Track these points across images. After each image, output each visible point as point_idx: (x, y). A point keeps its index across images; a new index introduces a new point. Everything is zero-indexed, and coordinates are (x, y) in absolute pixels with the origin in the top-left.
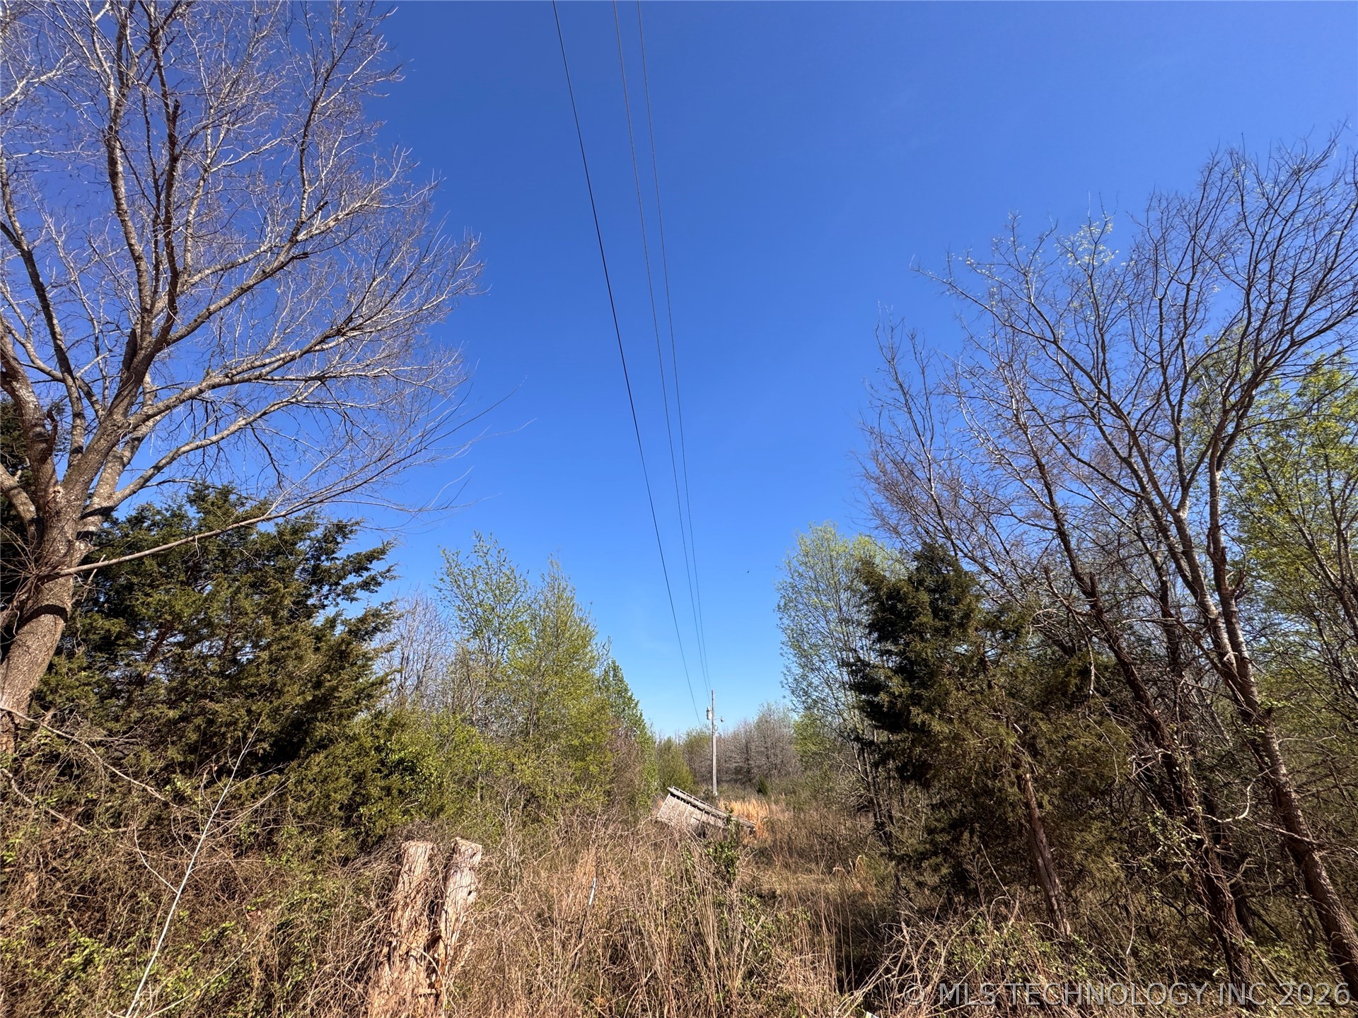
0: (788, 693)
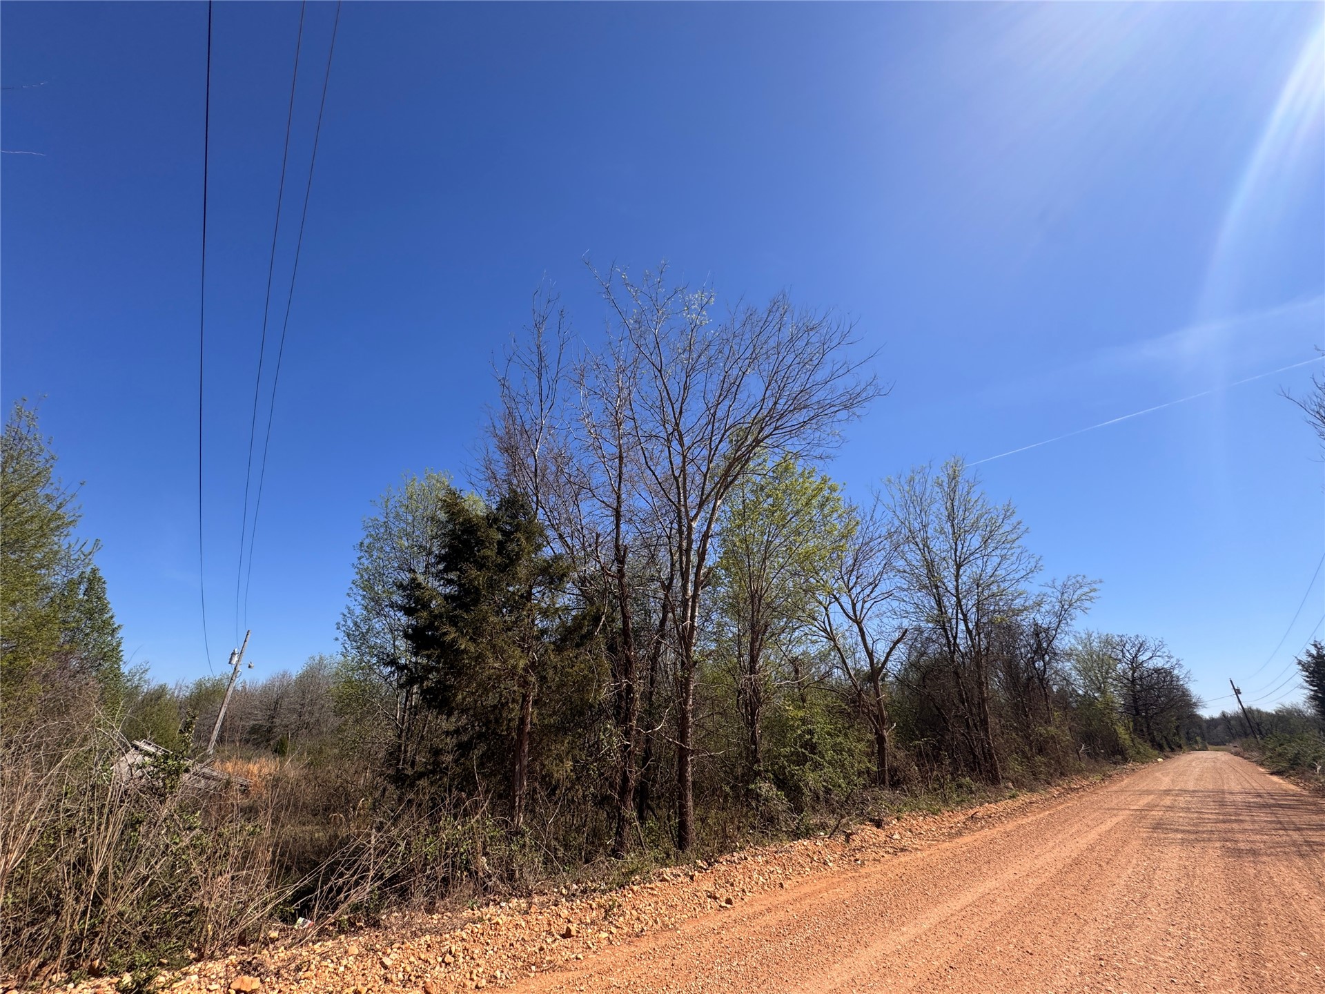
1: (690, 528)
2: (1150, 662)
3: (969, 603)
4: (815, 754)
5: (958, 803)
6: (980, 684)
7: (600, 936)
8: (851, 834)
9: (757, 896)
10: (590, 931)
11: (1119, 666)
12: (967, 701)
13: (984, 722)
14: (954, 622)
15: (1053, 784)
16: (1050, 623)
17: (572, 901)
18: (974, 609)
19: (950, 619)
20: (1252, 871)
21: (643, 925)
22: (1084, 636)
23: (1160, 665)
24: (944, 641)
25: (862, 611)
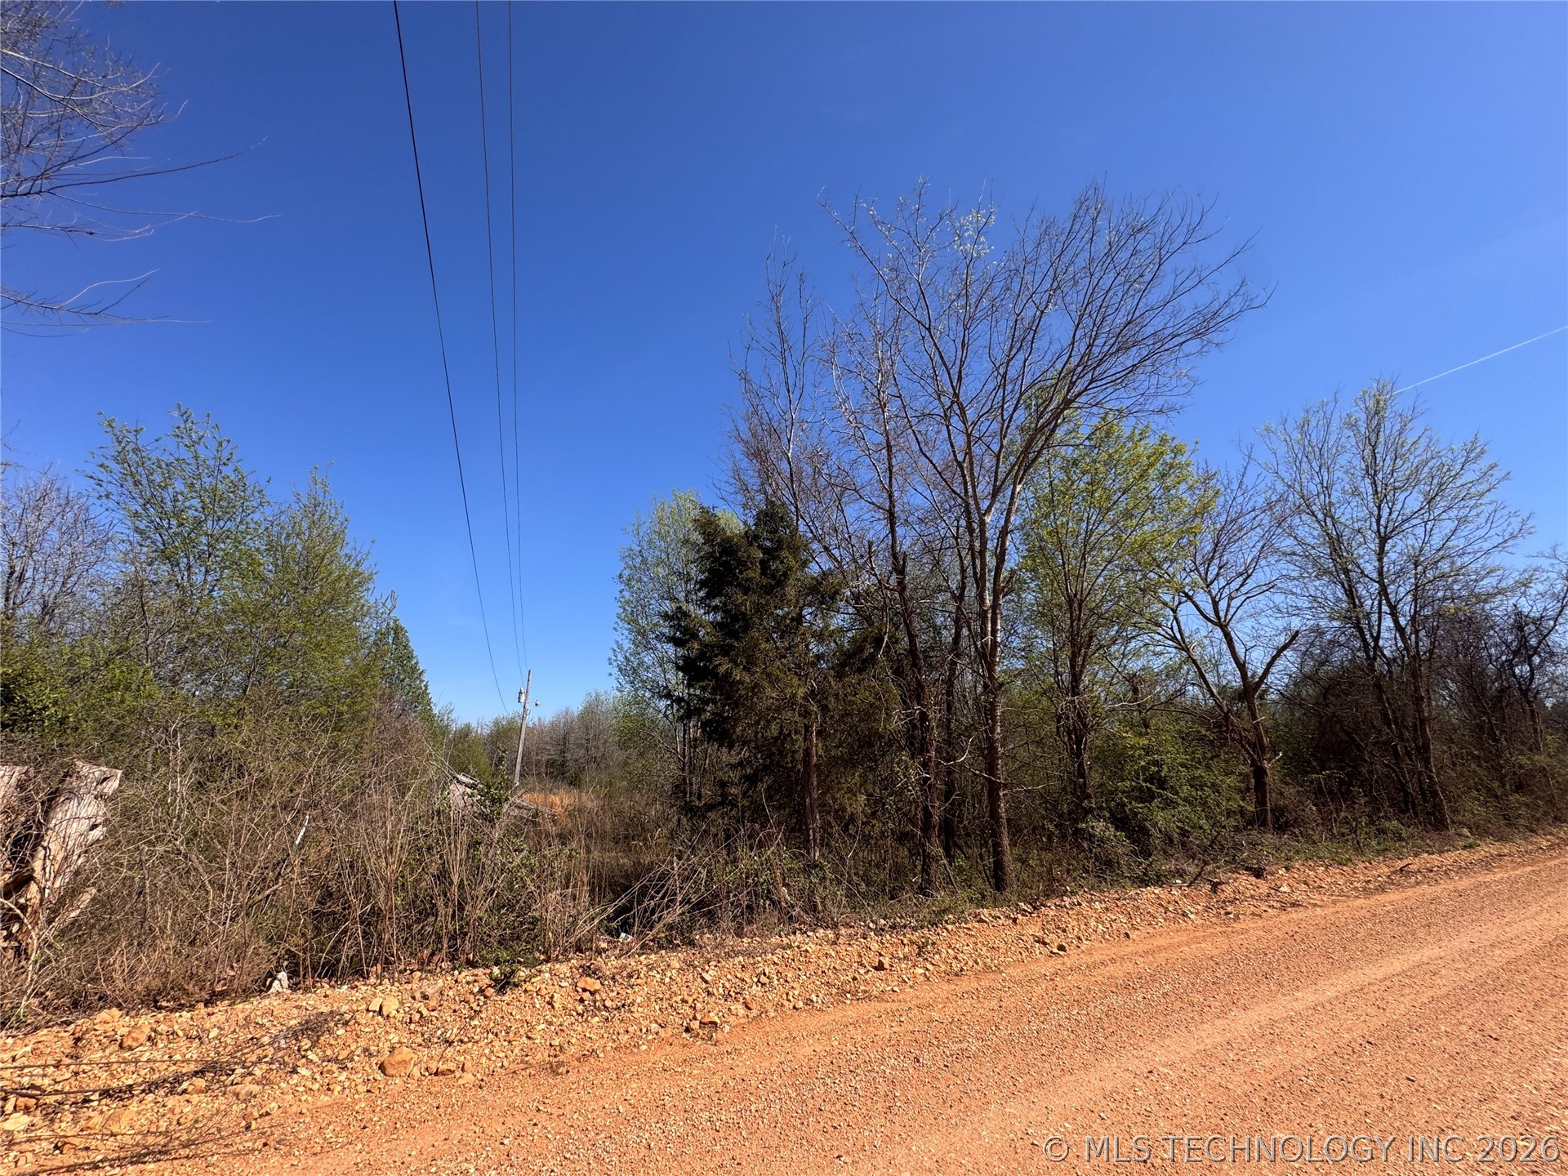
0: (615, 671)
1: (982, 524)
3: (1401, 591)
4: (1164, 789)
5: (1378, 853)
6: (1418, 700)
7: (916, 971)
8: (1219, 884)
9: (1097, 944)
10: (903, 965)
12: (1396, 723)
13: (1423, 750)
14: (1374, 617)
15: (1540, 832)
16: (1545, 609)
17: (881, 935)
18: (1409, 598)
19: (1369, 613)
21: (962, 964)
24: (1358, 644)
25: (1227, 610)
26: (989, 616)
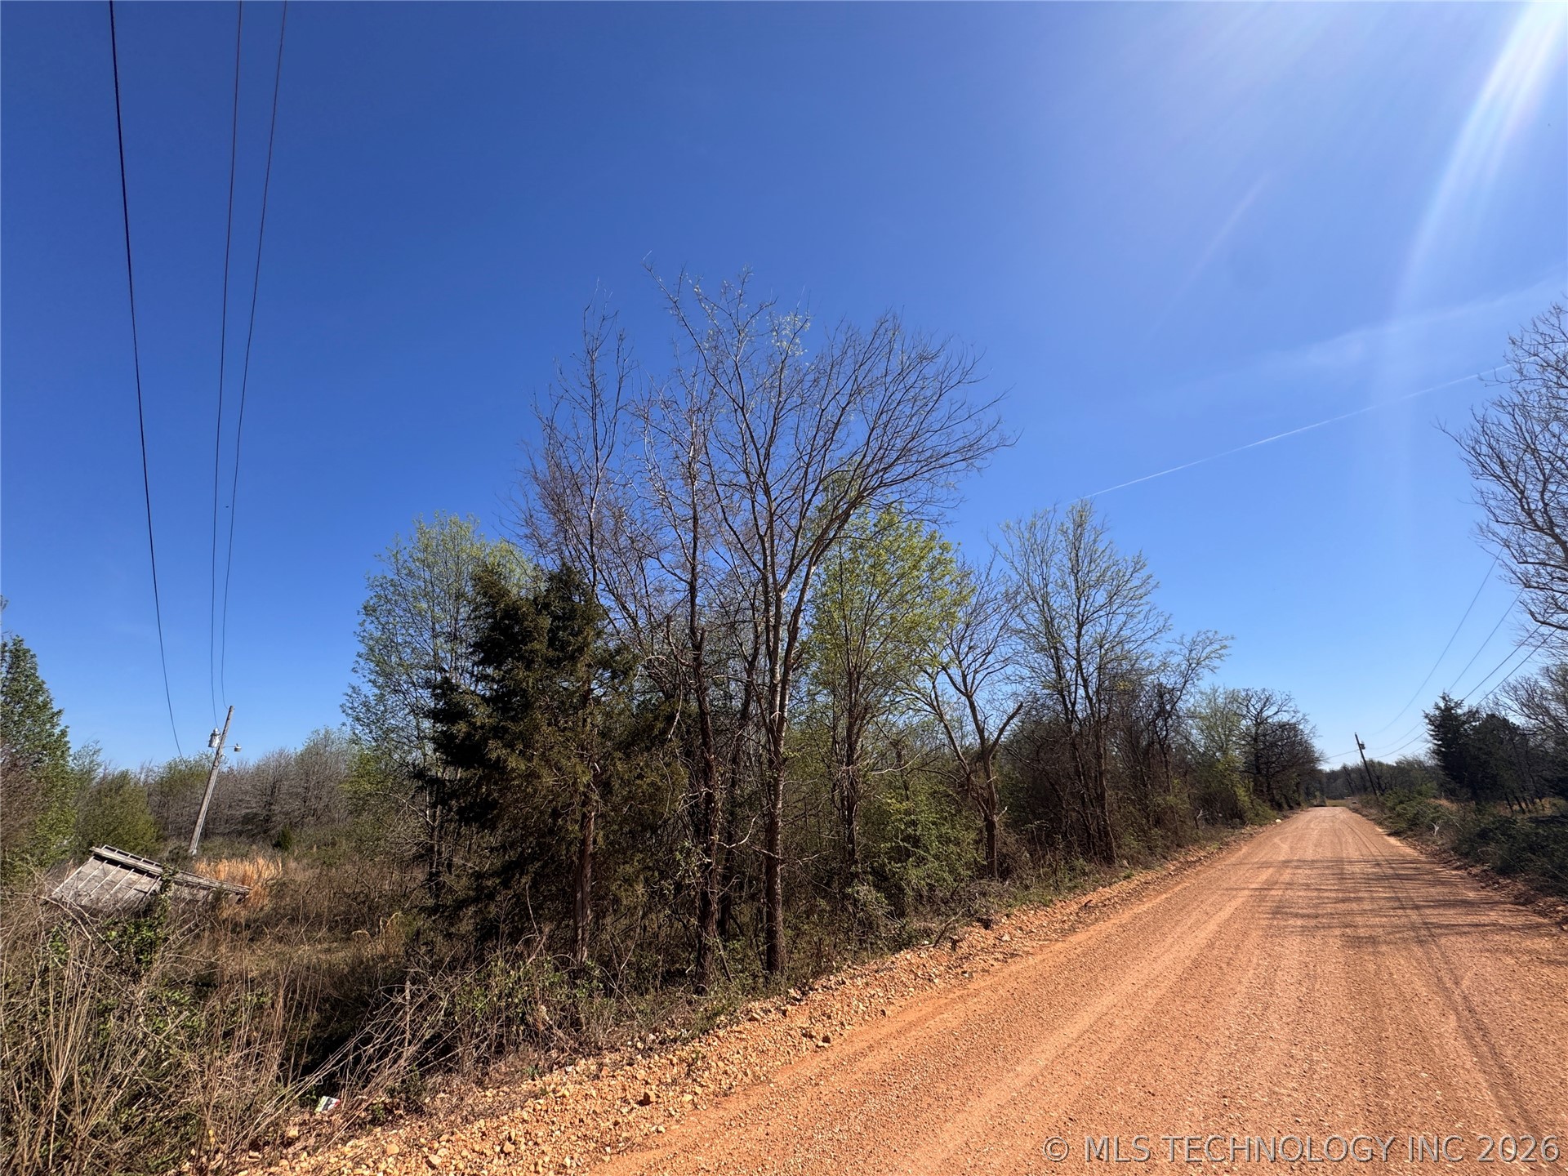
0: (350, 719)
1: (779, 599)
2: (1276, 717)
3: (1090, 669)
4: (918, 847)
5: (1070, 889)
6: (1099, 757)
7: (683, 1099)
8: (958, 941)
9: (857, 1028)
10: (671, 1094)
11: (1244, 722)
12: (1084, 775)
13: (1101, 798)
14: (1073, 688)
15: (1169, 858)
16: (1176, 683)
17: (649, 1056)
18: (1096, 674)
19: (1069, 686)
20: (1371, 967)
21: (731, 1079)
22: (1209, 691)
23: (1285, 720)
24: (1060, 708)
25: (973, 683)
26: (779, 689)
